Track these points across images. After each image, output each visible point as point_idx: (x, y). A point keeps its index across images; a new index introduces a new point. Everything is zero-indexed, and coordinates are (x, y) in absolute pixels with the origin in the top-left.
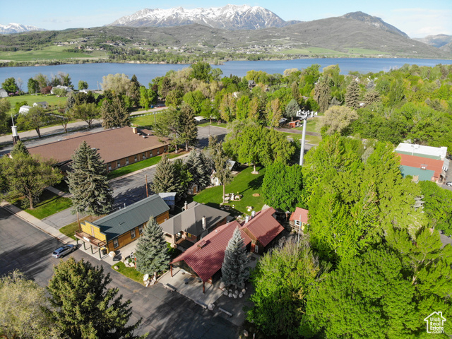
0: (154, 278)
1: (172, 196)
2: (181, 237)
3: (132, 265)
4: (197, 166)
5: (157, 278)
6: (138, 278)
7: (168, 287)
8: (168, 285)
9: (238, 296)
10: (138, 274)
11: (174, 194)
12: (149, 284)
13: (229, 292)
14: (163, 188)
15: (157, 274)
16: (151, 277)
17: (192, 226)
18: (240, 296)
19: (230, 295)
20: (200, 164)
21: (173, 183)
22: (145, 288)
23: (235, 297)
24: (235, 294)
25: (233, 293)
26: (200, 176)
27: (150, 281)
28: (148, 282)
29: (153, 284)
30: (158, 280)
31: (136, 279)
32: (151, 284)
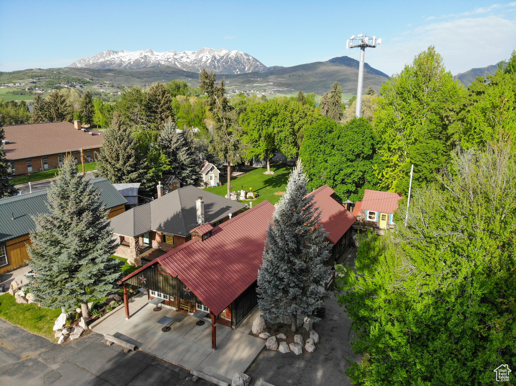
0: (82, 323)
1: (132, 189)
2: (150, 247)
4: (177, 149)
5: (88, 323)
6: (40, 324)
7: (116, 341)
8: (118, 336)
9: (304, 349)
10: (41, 318)
11: (137, 185)
12: (66, 338)
13: (279, 341)
14: (116, 176)
15: (90, 314)
16: (73, 319)
17: (175, 217)
18: (310, 348)
19: (283, 349)
20: (184, 145)
21: (135, 167)
22: (55, 347)
23: (297, 350)
24: (296, 344)
25: (289, 341)
26: (183, 167)
27: (71, 329)
28: (65, 331)
29: (77, 336)
30: (92, 327)
31: (35, 327)
32: (72, 338)
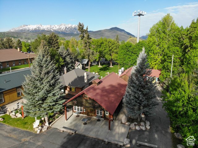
0: (47, 124)
3: (19, 115)
5: (49, 124)
6: (26, 126)
7: (65, 130)
8: (64, 128)
9: (146, 128)
10: (26, 123)
12: (41, 130)
13: (135, 125)
15: (49, 119)
16: (42, 122)
18: (148, 127)
19: (138, 128)
20: (68, 55)
22: (36, 135)
24: (143, 126)
25: (139, 125)
27: (42, 127)
28: (40, 128)
29: (46, 130)
30: (51, 125)
31: (24, 127)
32: (43, 130)
